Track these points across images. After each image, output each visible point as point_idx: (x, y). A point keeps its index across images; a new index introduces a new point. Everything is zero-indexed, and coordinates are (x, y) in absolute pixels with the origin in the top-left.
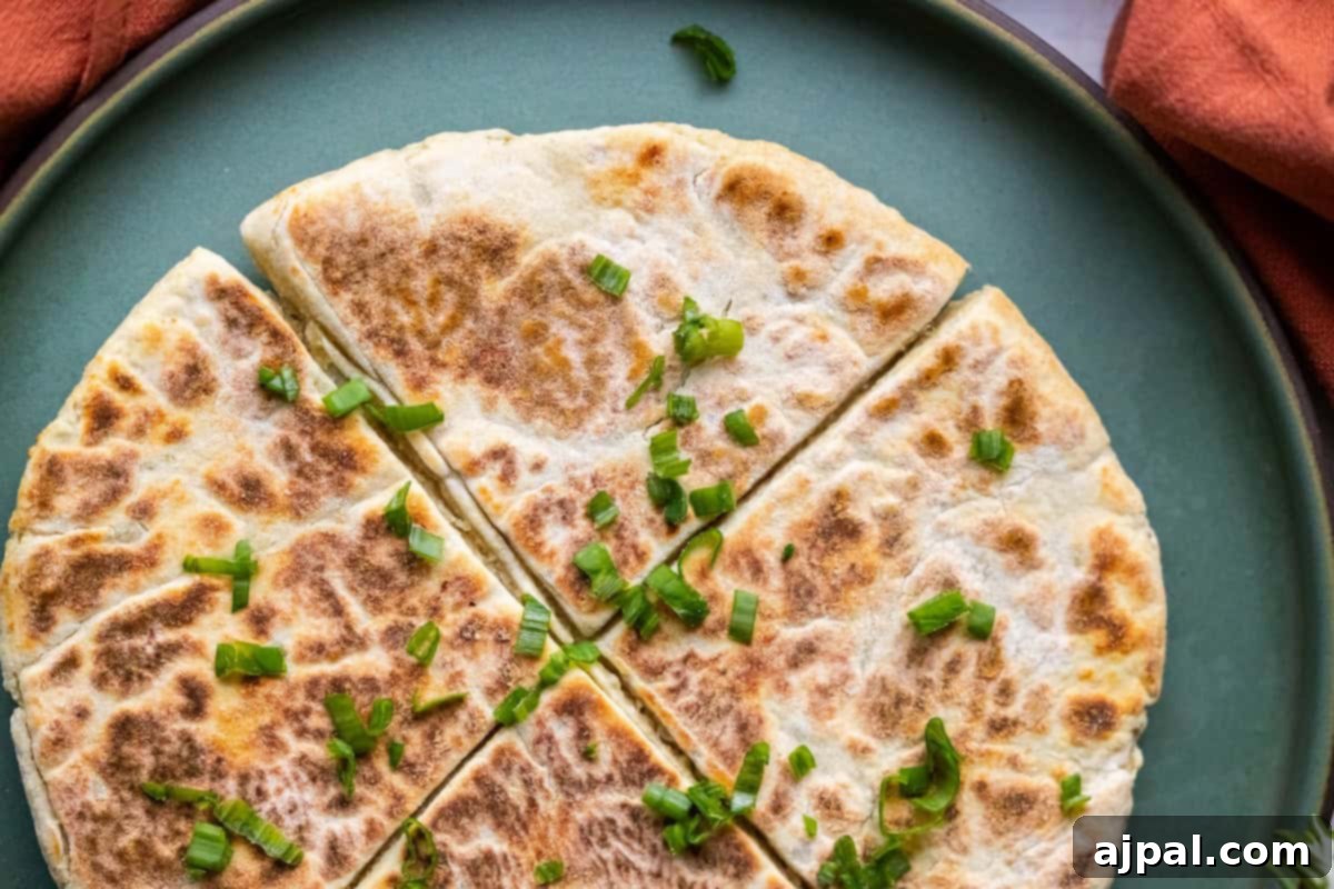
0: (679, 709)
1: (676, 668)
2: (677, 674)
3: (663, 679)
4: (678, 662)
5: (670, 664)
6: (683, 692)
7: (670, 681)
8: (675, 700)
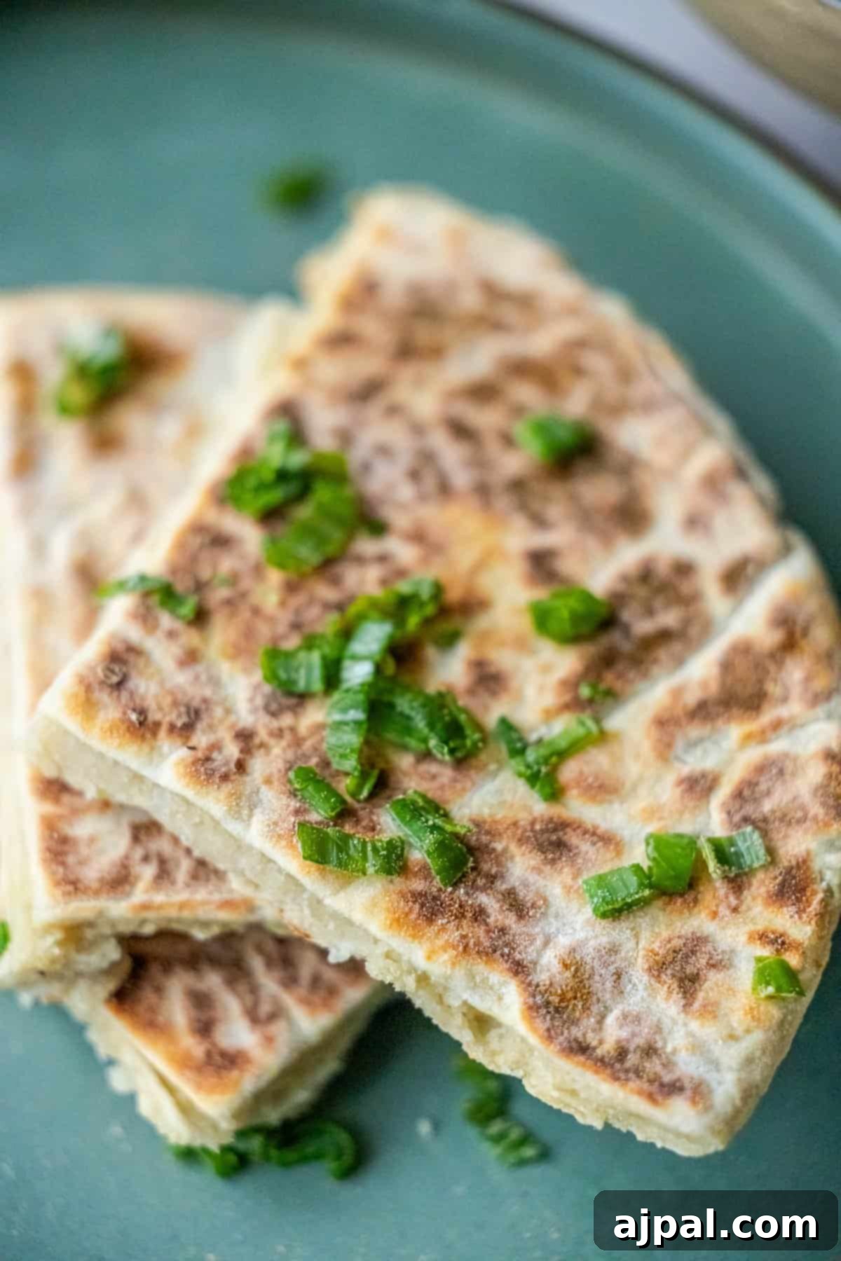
0: (187, 885)
1: (138, 853)
2: (146, 859)
3: (137, 878)
4: (132, 848)
5: (127, 857)
6: (171, 866)
7: (148, 872)
8: (173, 883)
